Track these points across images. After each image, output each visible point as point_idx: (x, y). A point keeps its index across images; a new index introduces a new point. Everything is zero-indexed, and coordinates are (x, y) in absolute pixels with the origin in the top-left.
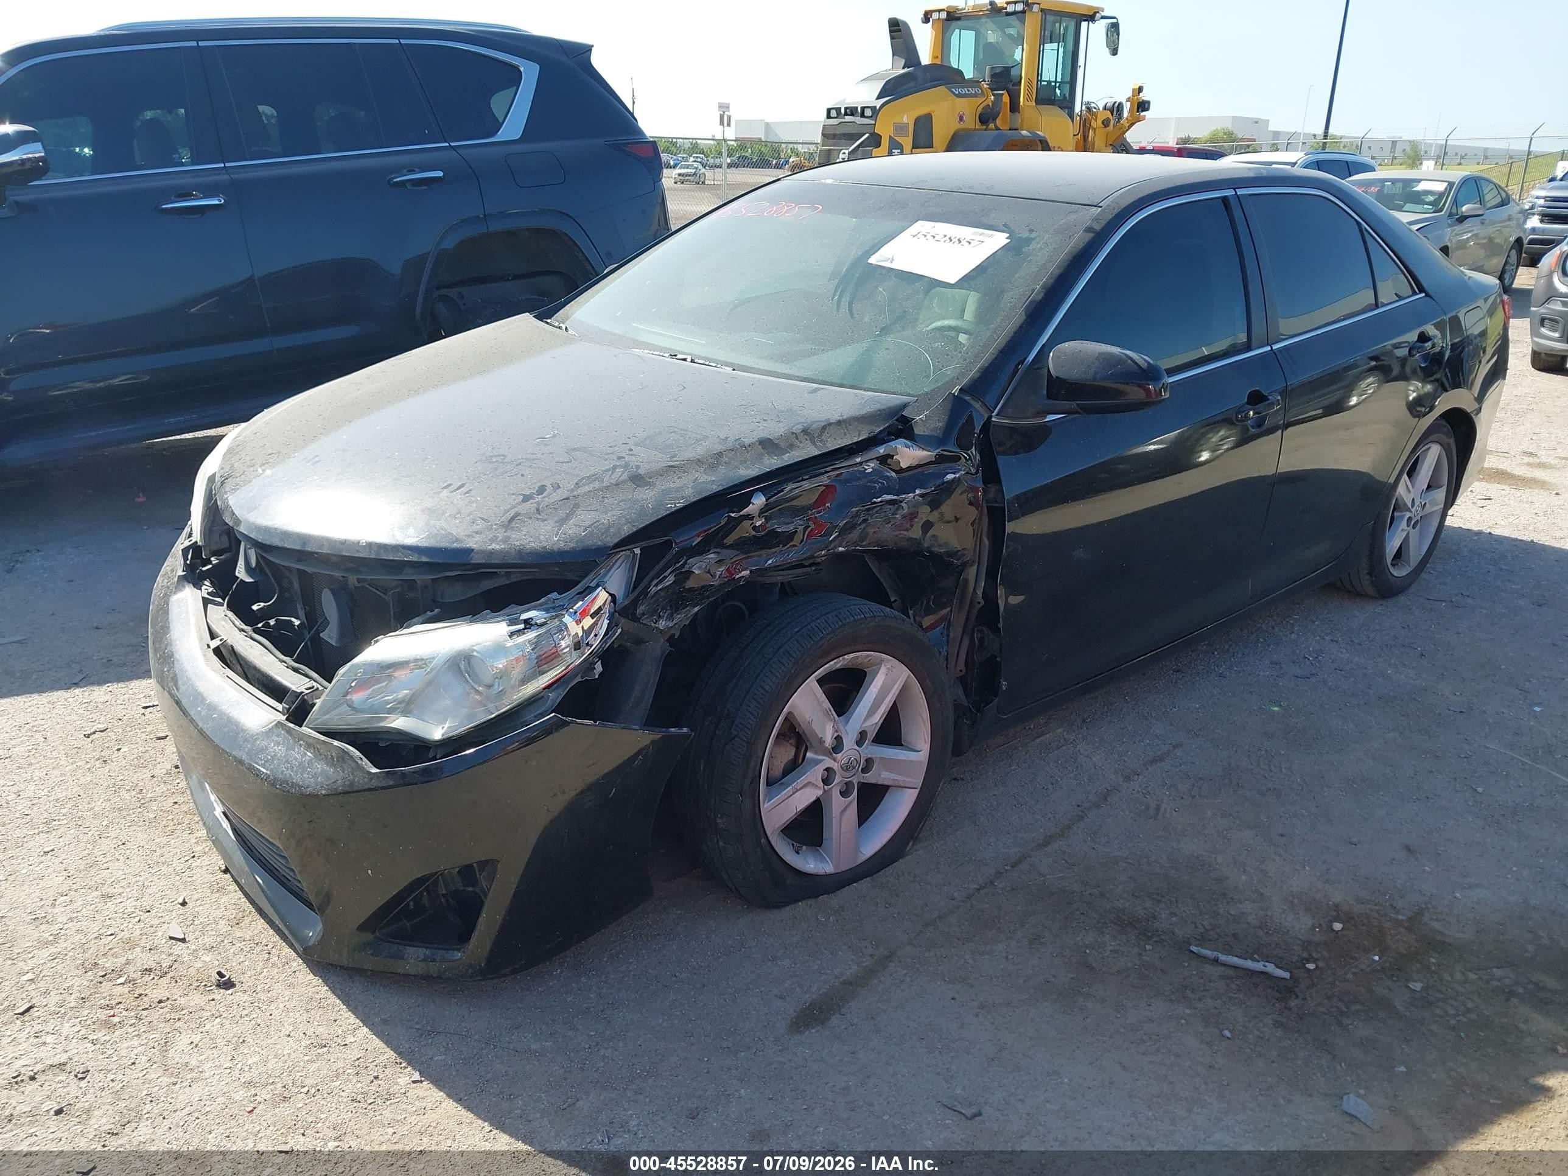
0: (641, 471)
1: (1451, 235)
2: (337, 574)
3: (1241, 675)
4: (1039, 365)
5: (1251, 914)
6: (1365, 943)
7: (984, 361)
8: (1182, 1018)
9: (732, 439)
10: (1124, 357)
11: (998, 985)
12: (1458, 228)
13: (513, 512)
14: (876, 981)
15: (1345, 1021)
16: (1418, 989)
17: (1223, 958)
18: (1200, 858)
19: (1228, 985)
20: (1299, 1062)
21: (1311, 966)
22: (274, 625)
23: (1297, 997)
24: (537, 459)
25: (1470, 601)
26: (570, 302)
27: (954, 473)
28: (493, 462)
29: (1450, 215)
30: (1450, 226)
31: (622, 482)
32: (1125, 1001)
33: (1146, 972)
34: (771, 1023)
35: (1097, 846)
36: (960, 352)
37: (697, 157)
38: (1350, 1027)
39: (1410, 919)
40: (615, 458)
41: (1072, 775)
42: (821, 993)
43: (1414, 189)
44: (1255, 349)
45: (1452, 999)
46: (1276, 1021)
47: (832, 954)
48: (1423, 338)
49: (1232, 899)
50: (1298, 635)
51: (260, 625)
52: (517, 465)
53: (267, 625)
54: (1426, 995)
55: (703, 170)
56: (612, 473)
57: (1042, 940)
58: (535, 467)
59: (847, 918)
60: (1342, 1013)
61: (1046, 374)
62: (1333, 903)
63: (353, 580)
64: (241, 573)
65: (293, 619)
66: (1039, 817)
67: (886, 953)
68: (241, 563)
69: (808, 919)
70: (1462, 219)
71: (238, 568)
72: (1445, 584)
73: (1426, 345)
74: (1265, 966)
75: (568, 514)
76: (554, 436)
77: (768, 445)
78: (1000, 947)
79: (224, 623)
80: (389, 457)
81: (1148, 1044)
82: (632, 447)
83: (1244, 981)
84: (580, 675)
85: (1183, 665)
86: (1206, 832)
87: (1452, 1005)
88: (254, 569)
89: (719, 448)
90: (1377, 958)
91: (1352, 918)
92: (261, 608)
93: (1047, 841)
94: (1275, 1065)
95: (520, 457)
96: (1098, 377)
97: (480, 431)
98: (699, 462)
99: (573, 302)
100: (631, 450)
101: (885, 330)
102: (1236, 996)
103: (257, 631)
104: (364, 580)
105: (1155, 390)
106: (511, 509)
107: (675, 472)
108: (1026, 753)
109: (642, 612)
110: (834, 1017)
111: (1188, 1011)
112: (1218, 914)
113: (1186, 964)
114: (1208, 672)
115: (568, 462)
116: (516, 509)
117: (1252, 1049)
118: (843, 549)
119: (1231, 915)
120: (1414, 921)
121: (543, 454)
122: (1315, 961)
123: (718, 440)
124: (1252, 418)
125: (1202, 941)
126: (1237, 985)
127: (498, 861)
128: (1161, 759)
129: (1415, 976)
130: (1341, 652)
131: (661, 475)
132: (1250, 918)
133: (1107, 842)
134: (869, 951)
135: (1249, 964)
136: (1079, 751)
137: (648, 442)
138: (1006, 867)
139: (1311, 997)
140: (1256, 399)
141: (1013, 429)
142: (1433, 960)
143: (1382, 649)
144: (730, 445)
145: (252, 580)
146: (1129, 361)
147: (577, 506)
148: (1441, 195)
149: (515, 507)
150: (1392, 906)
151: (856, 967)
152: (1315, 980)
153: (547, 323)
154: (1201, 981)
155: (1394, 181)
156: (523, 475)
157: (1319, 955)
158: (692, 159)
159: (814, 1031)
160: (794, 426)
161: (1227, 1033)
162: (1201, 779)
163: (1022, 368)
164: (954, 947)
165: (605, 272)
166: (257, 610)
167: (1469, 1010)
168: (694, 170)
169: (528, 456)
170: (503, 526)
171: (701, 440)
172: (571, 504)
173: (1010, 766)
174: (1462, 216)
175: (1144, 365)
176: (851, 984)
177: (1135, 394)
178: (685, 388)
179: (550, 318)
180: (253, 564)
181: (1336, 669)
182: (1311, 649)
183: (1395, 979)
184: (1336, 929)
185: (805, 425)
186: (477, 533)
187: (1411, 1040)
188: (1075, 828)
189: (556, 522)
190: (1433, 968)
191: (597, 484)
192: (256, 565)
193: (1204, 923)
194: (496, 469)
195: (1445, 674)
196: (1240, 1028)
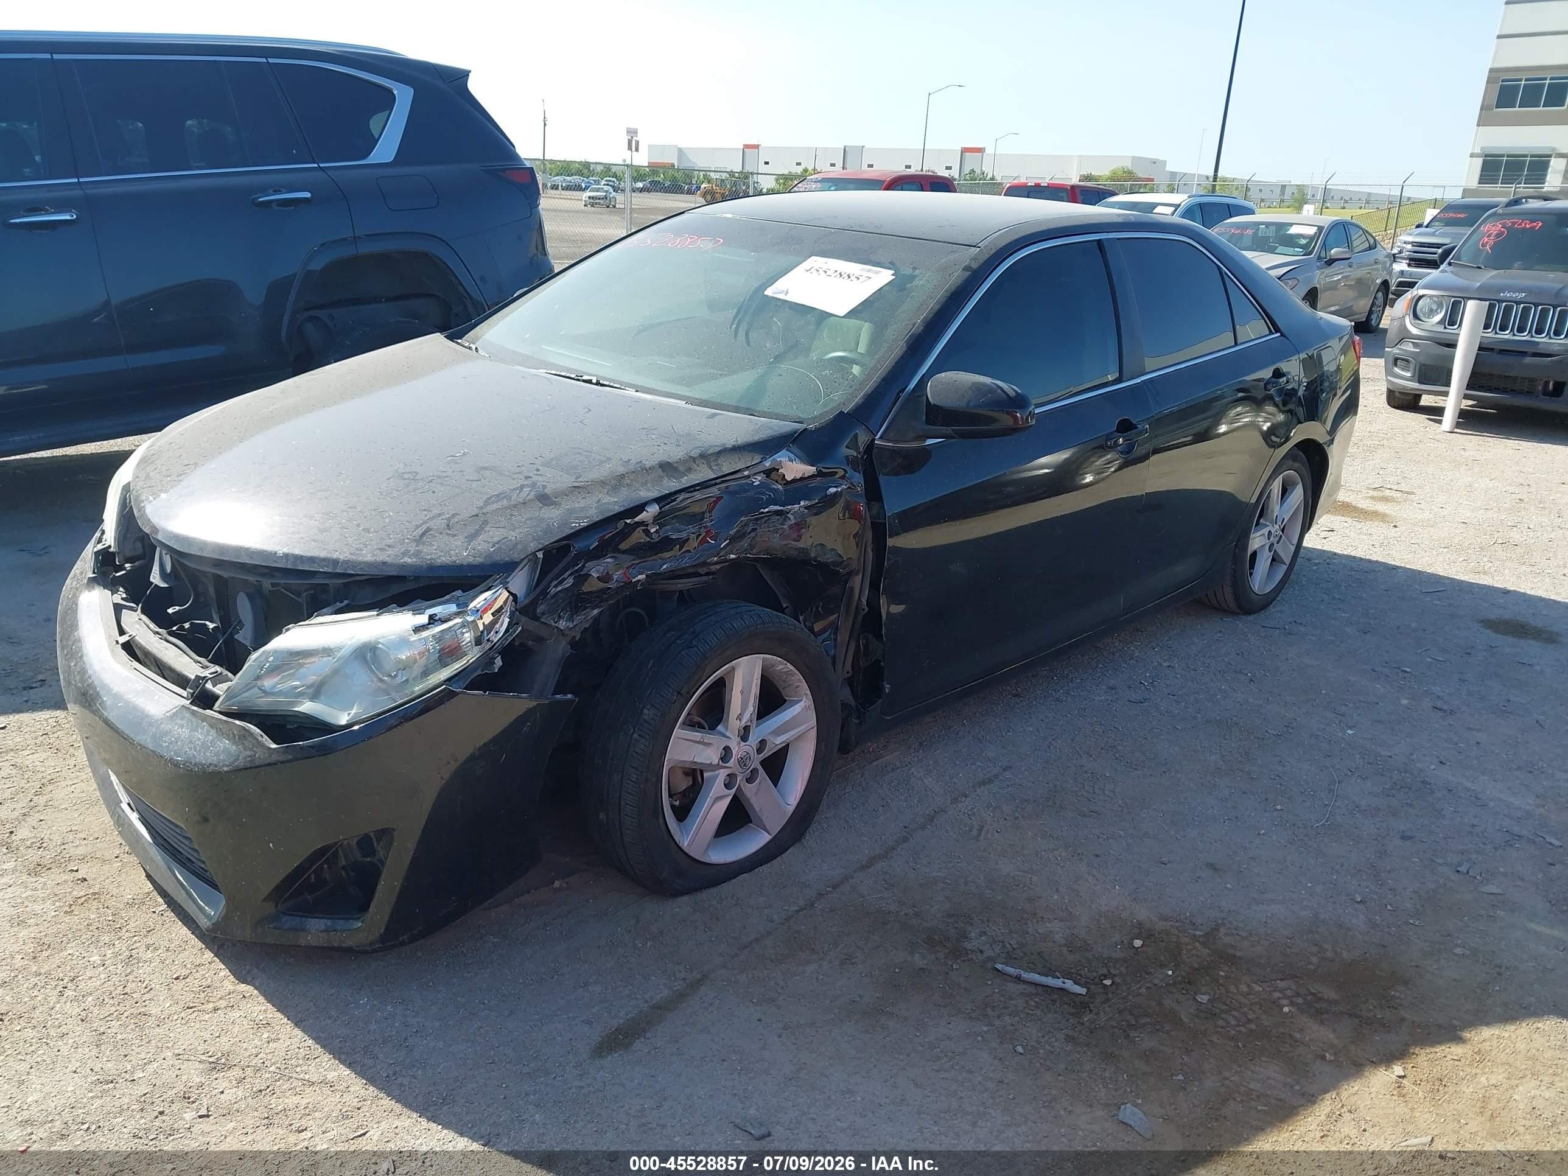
0: (548, 491)
1: (1319, 278)
2: (252, 579)
3: (1076, 699)
4: (919, 394)
5: (1057, 933)
6: (1162, 958)
7: (868, 388)
8: (979, 1035)
9: (633, 461)
10: (995, 386)
11: (805, 1006)
12: (1328, 270)
13: (424, 527)
14: (684, 1005)
15: (1133, 1034)
16: (1205, 1002)
17: (1026, 975)
18: (1016, 878)
19: (1027, 1002)
20: (1084, 1075)
21: (1108, 982)
22: (188, 628)
23: (1091, 1011)
24: (447, 477)
25: (1302, 629)
26: (481, 323)
27: (836, 487)
28: (405, 479)
29: (1319, 258)
30: (1319, 268)
31: (529, 500)
32: (926, 1020)
33: (951, 991)
34: (574, 1048)
35: (919, 866)
36: (847, 380)
37: (610, 181)
38: (1137, 1039)
39: (1207, 935)
40: (522, 478)
41: (903, 798)
42: (628, 1017)
43: (1288, 232)
44: (1126, 381)
45: (1235, 1009)
46: (1067, 1036)
47: (645, 979)
48: (1278, 374)
49: (1042, 918)
50: (1137, 661)
51: (175, 628)
52: (429, 482)
53: (182, 628)
54: (1211, 1007)
55: (614, 193)
56: (520, 493)
57: (853, 961)
58: (446, 485)
59: (665, 943)
60: (1130, 1026)
61: (925, 401)
62: (1137, 921)
63: (267, 584)
64: (155, 578)
65: (208, 623)
66: (866, 839)
67: (698, 976)
68: (156, 569)
69: (625, 944)
70: (1331, 262)
71: (152, 574)
72: (1281, 612)
73: (1281, 380)
74: (1064, 983)
75: (477, 530)
76: (464, 454)
77: (667, 468)
78: (811, 968)
79: (137, 626)
80: (304, 472)
81: (944, 1061)
82: (540, 468)
83: (1043, 998)
84: (480, 669)
85: (1022, 690)
86: (1026, 852)
87: (1234, 1016)
88: (169, 574)
89: (621, 470)
90: (1170, 973)
91: (1153, 935)
92: (176, 612)
93: (871, 862)
94: (1060, 1078)
95: (431, 474)
96: (971, 404)
97: (393, 449)
98: (603, 483)
99: (483, 324)
100: (538, 470)
101: (779, 358)
102: (1035, 1012)
103: (171, 634)
104: (278, 584)
105: (1022, 417)
106: (423, 524)
107: (580, 493)
108: (862, 776)
109: (542, 611)
110: (637, 1041)
111: (985, 1029)
112: (1028, 933)
113: (990, 983)
114: (1045, 696)
115: (477, 480)
116: (428, 525)
117: (1041, 1064)
118: (734, 556)
119: (1039, 934)
120: (1210, 936)
121: (453, 472)
122: (1112, 976)
123: (621, 462)
124: (1122, 444)
125: (1010, 959)
126: (1036, 1002)
127: (394, 830)
128: (990, 781)
129: (1203, 990)
130: (1176, 677)
131: (567, 495)
132: (1057, 937)
133: (929, 863)
134: (682, 975)
135: (1050, 981)
136: (913, 773)
137: (554, 462)
138: (828, 889)
139: (1105, 1012)
140: (1125, 427)
141: (894, 452)
142: (1222, 973)
143: (1215, 675)
144: (632, 468)
145: (167, 586)
146: (999, 390)
147: (486, 523)
148: (1311, 238)
149: (426, 522)
150: (1191, 922)
151: (667, 991)
152: (1110, 996)
153: (458, 343)
154: (1002, 999)
155: (1268, 225)
156: (434, 492)
157: (1118, 972)
158: (603, 182)
159: (616, 1055)
160: (691, 451)
161: (1020, 1049)
162: (1026, 800)
163: (903, 396)
164: (767, 969)
165: (515, 295)
166: (173, 613)
167: (1250, 1021)
168: (604, 194)
169: (439, 474)
170: (415, 540)
171: (605, 462)
172: (481, 521)
173: (845, 788)
174: (1330, 260)
175: (1012, 394)
176: (660, 1008)
177: (1006, 421)
178: (590, 410)
179: (461, 338)
180: (169, 569)
181: (1169, 694)
182: (1148, 675)
183: (1184, 992)
184: (1136, 946)
185: (702, 449)
186: (389, 546)
187: (1192, 1051)
188: (899, 849)
189: (466, 537)
190: (1221, 981)
191: (505, 502)
192: (171, 572)
193: (1011, 942)
194: (408, 486)
195: (1270, 698)
196: (1034, 1043)
